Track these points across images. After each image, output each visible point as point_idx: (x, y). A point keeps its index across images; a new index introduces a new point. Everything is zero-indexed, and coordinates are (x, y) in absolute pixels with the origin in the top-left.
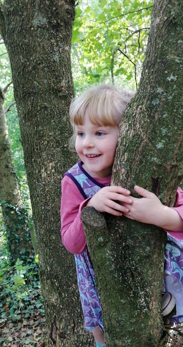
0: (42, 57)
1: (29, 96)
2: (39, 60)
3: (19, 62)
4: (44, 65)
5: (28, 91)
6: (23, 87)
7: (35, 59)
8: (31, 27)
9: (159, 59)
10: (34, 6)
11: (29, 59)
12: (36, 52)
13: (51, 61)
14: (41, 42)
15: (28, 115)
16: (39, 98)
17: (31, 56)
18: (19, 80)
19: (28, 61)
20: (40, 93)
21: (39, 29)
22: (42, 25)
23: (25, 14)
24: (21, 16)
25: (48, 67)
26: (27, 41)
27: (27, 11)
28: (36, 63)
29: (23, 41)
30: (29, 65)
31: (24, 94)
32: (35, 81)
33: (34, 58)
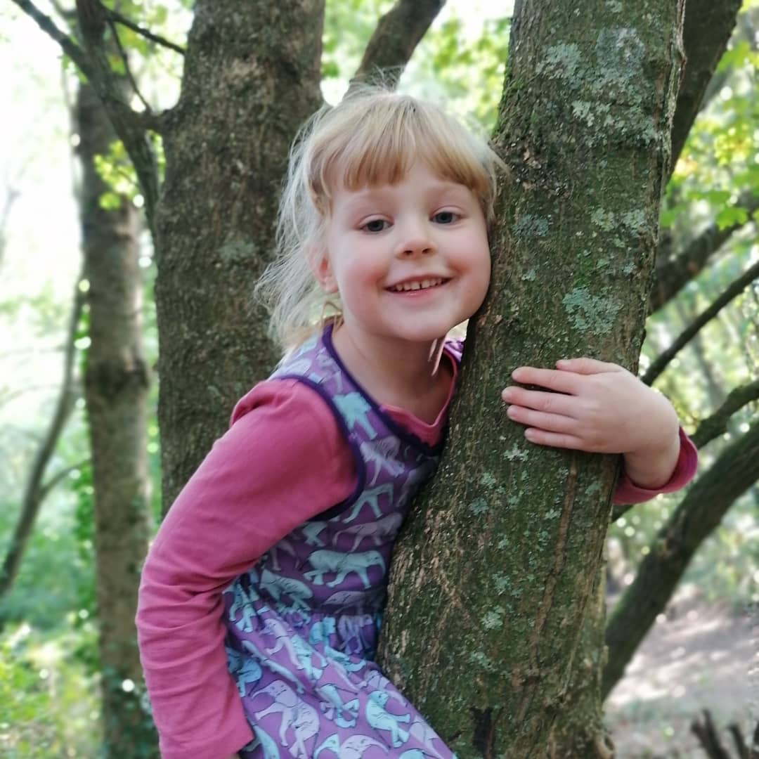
0: (236, 331)
1: (193, 422)
2: (227, 336)
3: (179, 337)
4: (238, 348)
5: (190, 408)
6: (181, 398)
7: (216, 334)
8: (215, 263)
9: (485, 406)
10: (228, 218)
11: (202, 335)
12: (223, 318)
13: (256, 340)
14: (238, 295)
15: (185, 467)
16: (216, 426)
17: (209, 326)
18: (173, 379)
19: (200, 338)
20: (219, 415)
21: (235, 268)
22: (243, 259)
23: (205, 232)
24: (194, 236)
25: (248, 353)
26: (202, 291)
27: (210, 227)
28: (219, 343)
29: (194, 293)
30: (202, 347)
31: (181, 415)
32: (212, 384)
33: (215, 331)
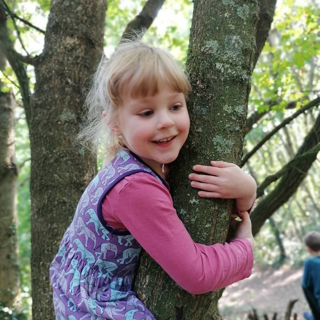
0: (67, 151)
1: (47, 190)
2: (63, 153)
3: (41, 153)
4: (67, 158)
5: (46, 184)
6: (41, 179)
7: (58, 152)
8: (58, 121)
10: (64, 103)
11: (51, 152)
12: (61, 145)
13: (75, 155)
14: (68, 135)
15: (43, 210)
16: (58, 191)
17: (55, 148)
18: (38, 171)
19: (51, 153)
20: (59, 187)
21: (67, 124)
22: (70, 120)
23: (53, 108)
24: (48, 110)
25: (72, 160)
26: (52, 134)
27: (56, 106)
28: (59, 156)
29: (48, 134)
30: (51, 157)
31: (41, 187)
32: (55, 174)
33: (57, 150)
